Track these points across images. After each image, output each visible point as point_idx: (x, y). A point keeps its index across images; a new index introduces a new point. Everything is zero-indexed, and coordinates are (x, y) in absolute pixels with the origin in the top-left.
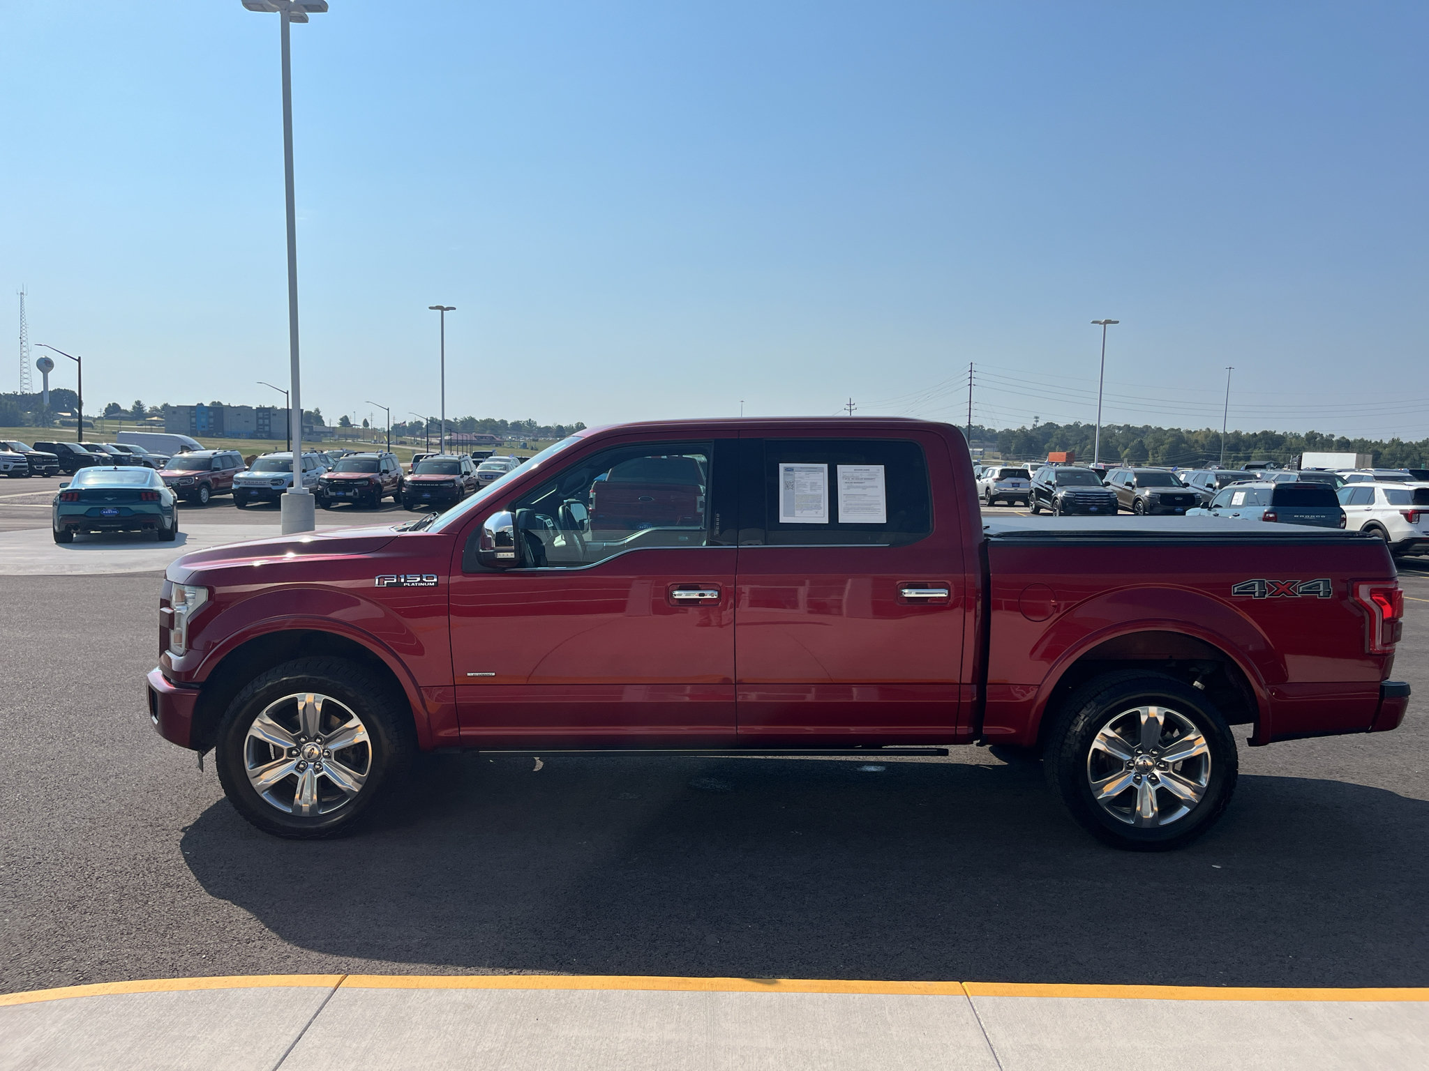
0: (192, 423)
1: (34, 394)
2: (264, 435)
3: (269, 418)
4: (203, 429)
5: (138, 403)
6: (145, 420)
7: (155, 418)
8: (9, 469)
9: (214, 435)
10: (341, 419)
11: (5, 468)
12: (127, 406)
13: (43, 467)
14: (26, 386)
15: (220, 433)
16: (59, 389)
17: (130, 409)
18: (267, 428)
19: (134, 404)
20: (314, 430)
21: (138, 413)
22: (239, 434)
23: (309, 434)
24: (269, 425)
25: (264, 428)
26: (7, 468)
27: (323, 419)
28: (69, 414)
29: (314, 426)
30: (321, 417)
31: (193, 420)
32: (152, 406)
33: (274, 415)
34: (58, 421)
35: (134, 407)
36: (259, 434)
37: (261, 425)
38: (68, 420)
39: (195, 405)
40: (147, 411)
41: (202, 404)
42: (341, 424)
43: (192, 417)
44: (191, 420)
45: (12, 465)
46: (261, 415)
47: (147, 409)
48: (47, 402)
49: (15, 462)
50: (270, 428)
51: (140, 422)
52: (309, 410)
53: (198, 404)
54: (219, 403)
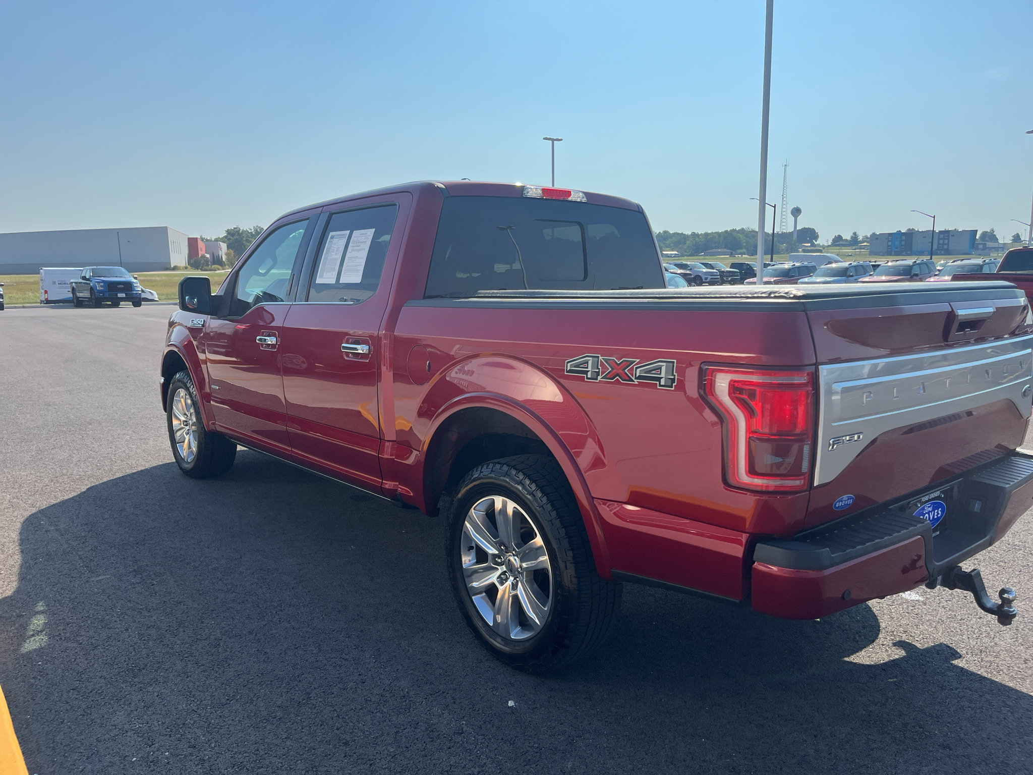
0: (888, 246)
1: (789, 232)
2: (943, 252)
3: (948, 239)
4: (896, 250)
5: (855, 234)
6: (857, 246)
7: (865, 244)
8: (708, 280)
9: (904, 254)
10: (1013, 236)
11: (705, 280)
12: (847, 236)
13: (730, 279)
14: (784, 227)
15: (909, 252)
16: (805, 228)
17: (849, 238)
18: (946, 247)
19: (851, 234)
20: (987, 246)
21: (854, 241)
22: (923, 252)
23: (983, 250)
24: (948, 244)
25: (943, 247)
26: (706, 280)
27: (997, 236)
28: (809, 245)
29: (987, 243)
30: (995, 235)
31: (890, 243)
32: (864, 235)
33: (953, 236)
34: (800, 250)
35: (852, 237)
36: (939, 252)
37: (941, 244)
38: (809, 248)
39: (895, 232)
40: (861, 239)
41: (900, 231)
42: (1013, 240)
43: (889, 241)
44: (888, 243)
45: (710, 277)
46: (942, 236)
47: (860, 238)
48: (795, 237)
49: (711, 276)
50: (948, 247)
51: (854, 247)
52: (986, 230)
53: (897, 231)
54: (913, 229)
